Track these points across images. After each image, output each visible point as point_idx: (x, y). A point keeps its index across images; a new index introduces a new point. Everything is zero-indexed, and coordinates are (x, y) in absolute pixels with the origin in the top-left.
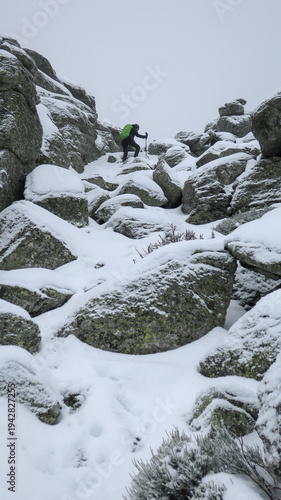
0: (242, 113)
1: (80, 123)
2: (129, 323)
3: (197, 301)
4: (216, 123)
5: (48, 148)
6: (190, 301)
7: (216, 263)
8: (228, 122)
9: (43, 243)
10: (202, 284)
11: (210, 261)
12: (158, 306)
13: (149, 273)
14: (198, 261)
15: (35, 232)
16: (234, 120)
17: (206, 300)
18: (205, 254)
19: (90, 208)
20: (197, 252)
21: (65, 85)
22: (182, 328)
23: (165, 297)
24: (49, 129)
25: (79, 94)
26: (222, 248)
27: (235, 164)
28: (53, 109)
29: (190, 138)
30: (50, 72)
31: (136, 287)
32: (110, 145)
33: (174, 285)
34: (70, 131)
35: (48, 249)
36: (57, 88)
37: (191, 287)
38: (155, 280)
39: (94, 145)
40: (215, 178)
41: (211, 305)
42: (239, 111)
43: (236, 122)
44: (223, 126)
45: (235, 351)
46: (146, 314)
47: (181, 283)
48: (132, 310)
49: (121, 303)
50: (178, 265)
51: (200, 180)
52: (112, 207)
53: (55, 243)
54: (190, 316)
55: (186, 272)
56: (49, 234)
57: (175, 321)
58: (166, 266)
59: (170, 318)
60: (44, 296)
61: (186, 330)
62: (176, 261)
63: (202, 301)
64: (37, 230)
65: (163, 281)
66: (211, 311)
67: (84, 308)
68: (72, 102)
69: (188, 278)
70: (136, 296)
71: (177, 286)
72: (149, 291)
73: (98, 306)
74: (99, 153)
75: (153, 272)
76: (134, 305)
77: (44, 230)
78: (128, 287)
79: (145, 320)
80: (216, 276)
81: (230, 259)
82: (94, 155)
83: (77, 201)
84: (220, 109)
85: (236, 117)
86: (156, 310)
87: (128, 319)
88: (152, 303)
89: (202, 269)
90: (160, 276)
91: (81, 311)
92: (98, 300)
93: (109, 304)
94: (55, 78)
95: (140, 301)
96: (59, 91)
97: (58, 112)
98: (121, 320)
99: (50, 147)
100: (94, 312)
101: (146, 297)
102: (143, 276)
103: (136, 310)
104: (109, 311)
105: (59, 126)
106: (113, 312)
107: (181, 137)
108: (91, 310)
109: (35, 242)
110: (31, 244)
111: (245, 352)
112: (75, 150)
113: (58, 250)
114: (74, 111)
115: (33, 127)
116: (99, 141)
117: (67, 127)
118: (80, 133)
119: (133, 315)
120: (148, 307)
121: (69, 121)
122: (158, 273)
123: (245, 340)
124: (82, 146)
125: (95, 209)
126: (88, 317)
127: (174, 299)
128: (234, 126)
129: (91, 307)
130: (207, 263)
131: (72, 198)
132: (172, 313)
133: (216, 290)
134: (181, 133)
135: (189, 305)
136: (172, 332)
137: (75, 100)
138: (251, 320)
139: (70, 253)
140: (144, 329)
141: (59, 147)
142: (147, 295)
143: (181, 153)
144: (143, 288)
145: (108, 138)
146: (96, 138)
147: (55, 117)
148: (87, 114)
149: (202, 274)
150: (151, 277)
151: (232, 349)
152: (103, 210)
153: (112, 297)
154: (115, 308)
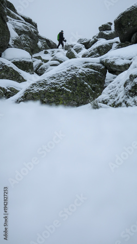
0: (110, 30)
1: (29, 33)
2: (51, 95)
3: (86, 86)
4: (97, 35)
5: (13, 44)
6: (82, 85)
7: (96, 68)
8: (104, 34)
9: (9, 73)
10: (89, 78)
11: (92, 67)
12: (66, 87)
13: (61, 71)
14: (86, 67)
15: (5, 67)
16: (106, 33)
17: (91, 86)
18: (90, 64)
19: (35, 69)
20: (86, 63)
21: (21, 16)
22: (79, 98)
23: (70, 83)
24: (14, 35)
25: (29, 21)
26: (99, 62)
27: (107, 45)
28: (16, 27)
29: (85, 42)
30: (14, 10)
31: (55, 78)
32: (45, 46)
33: (74, 77)
34: (24, 37)
35: (12, 76)
36: (18, 18)
37: (83, 78)
38: (64, 74)
39: (37, 46)
40: (97, 52)
41: (94, 89)
42: (109, 28)
43: (107, 34)
44: (101, 36)
45: (105, 100)
46: (60, 90)
47: (78, 76)
48: (53, 88)
49: (47, 85)
50: (76, 68)
51: (89, 54)
52: (46, 67)
53: (15, 73)
54: (83, 93)
55: (80, 71)
56: (12, 68)
57: (75, 95)
58: (70, 68)
59: (72, 93)
60: (8, 91)
61: (81, 100)
62: (75, 66)
63: (89, 86)
64: (6, 66)
65: (69, 75)
66: (94, 92)
67: (28, 88)
68: (25, 24)
69: (81, 74)
70: (55, 82)
71: (76, 77)
72: (61, 80)
73: (35, 87)
74: (40, 50)
75: (63, 71)
76: (53, 86)
77: (9, 66)
78: (51, 78)
79: (59, 94)
80: (96, 75)
81: (103, 67)
82: (37, 50)
83: (28, 63)
84: (100, 28)
85: (107, 31)
86: (65, 89)
87: (50, 93)
88: (63, 85)
89: (88, 70)
90: (67, 73)
91: (27, 90)
92: (35, 84)
93: (41, 86)
94: (17, 13)
95: (57, 84)
96: (18, 19)
97: (18, 28)
98: (47, 94)
99: (14, 43)
100: (33, 90)
101: (60, 82)
102: (58, 72)
103: (55, 88)
104: (40, 89)
105: (19, 35)
106: (43, 89)
107: (80, 41)
108: (32, 89)
109: (5, 72)
110: (3, 74)
111: (110, 100)
112: (27, 46)
113: (16, 77)
114: (26, 28)
115: (4, 29)
116: (39, 44)
117: (23, 35)
118: (29, 38)
119: (53, 91)
120: (61, 87)
121: (24, 32)
122: (66, 71)
123: (110, 94)
124: (30, 44)
125: (37, 69)
126: (30, 93)
127: (74, 84)
128: (107, 35)
129: (31, 88)
130: (91, 68)
131: (25, 62)
132: (73, 90)
133: (96, 82)
134: (80, 40)
135: (82, 88)
136: (74, 100)
137: (27, 23)
138: (113, 85)
139: (23, 78)
140: (59, 98)
141: (19, 43)
142: (60, 81)
143: (80, 47)
144: (58, 78)
145: (44, 43)
146: (38, 42)
147: (16, 30)
148: (33, 30)
149: (88, 73)
150: (62, 73)
151: (104, 100)
152: (41, 69)
153: (42, 82)
154: (44, 87)
